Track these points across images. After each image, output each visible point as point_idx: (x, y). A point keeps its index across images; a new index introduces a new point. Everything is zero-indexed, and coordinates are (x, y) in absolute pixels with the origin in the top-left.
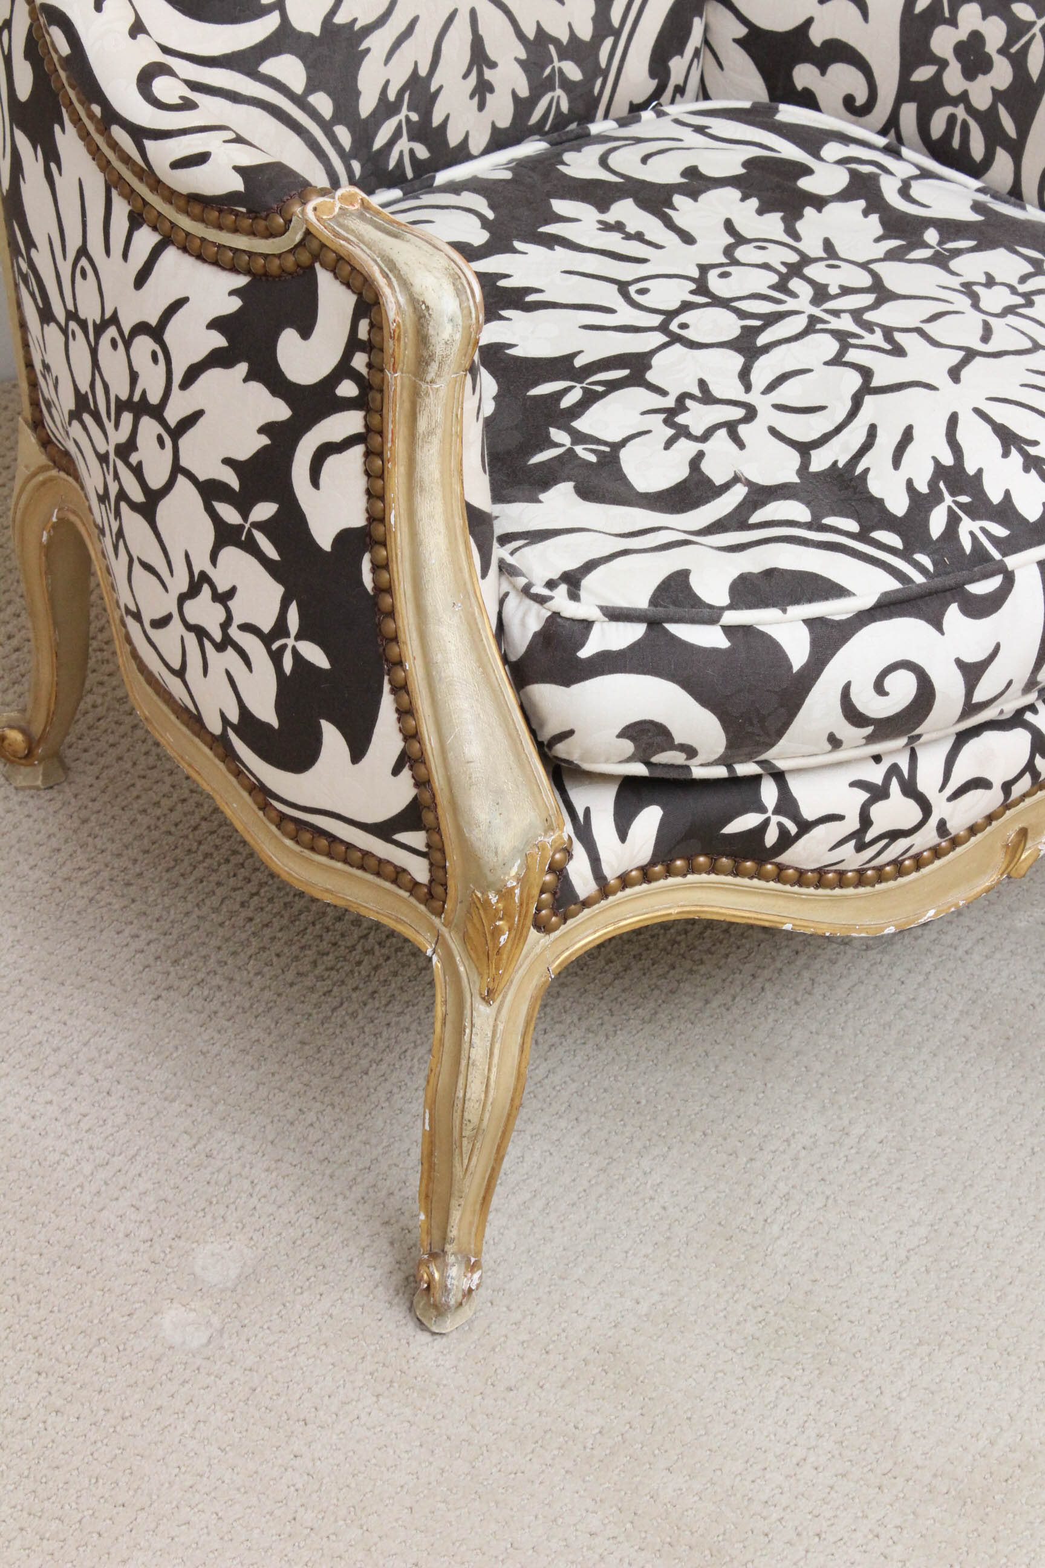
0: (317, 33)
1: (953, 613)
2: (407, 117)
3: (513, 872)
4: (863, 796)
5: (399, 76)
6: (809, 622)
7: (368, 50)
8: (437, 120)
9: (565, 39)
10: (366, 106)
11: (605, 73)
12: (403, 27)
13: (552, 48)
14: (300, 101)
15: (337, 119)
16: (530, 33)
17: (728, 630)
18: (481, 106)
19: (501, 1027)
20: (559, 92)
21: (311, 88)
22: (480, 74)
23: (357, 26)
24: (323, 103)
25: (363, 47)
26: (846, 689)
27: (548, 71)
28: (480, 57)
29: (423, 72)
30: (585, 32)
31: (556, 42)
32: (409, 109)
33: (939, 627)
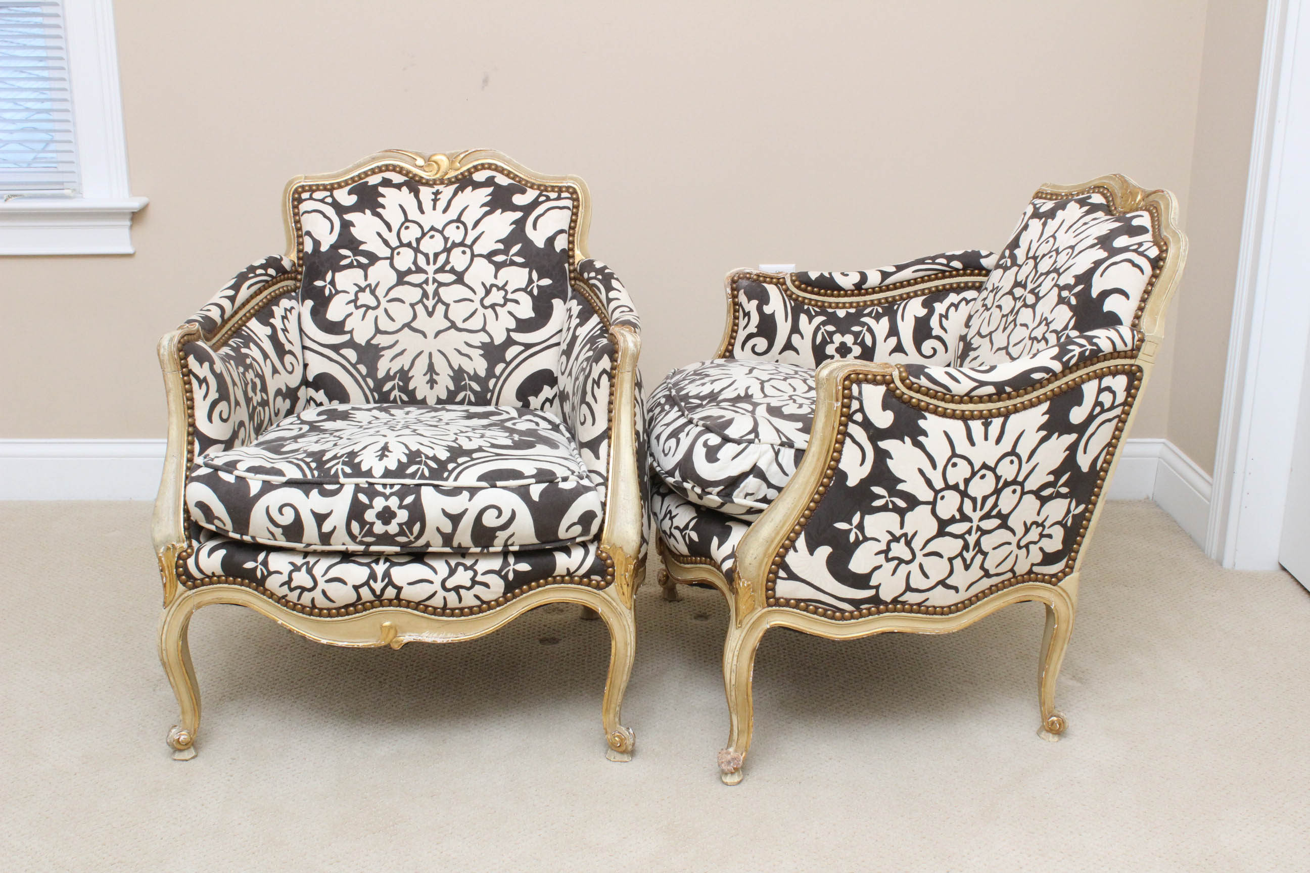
0: (363, 344)
1: (315, 492)
2: (398, 383)
3: (162, 550)
4: (292, 568)
5: (395, 367)
6: (264, 482)
7: (383, 355)
8: (411, 387)
9: (472, 373)
10: (381, 374)
11: (493, 392)
12: (399, 351)
13: (465, 375)
14: (354, 366)
15: (368, 375)
16: (456, 368)
17: (237, 477)
18: (432, 388)
19: (168, 619)
20: (469, 393)
21: (358, 362)
22: (431, 376)
23: (380, 346)
24: (363, 369)
25: (381, 353)
26: (268, 508)
27: (463, 383)
28: (431, 369)
29: (406, 368)
30: (482, 373)
31: (468, 374)
32: (399, 380)
33: (307, 496)
